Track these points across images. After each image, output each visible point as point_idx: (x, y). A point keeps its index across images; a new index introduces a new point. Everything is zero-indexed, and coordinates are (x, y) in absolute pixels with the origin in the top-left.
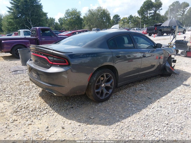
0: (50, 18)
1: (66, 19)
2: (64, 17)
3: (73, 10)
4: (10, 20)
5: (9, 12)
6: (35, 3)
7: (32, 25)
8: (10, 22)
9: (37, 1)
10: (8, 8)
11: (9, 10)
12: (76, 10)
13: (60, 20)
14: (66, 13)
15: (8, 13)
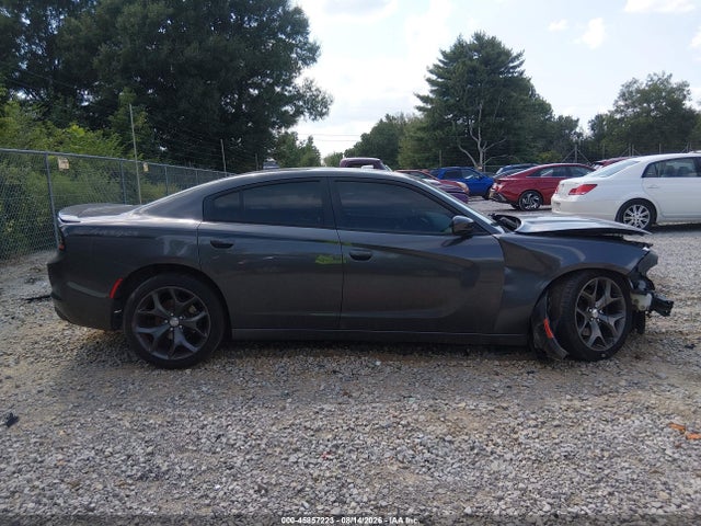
0: (561, 118)
1: (618, 116)
2: (613, 109)
3: (652, 80)
4: (420, 134)
5: (420, 109)
6: (502, 73)
7: (481, 146)
8: (420, 140)
9: (511, 65)
10: (419, 96)
11: (421, 104)
12: (667, 80)
13: (598, 122)
14: (623, 95)
15: (419, 114)
